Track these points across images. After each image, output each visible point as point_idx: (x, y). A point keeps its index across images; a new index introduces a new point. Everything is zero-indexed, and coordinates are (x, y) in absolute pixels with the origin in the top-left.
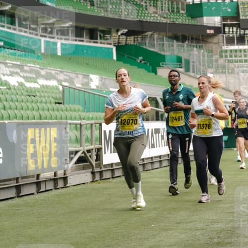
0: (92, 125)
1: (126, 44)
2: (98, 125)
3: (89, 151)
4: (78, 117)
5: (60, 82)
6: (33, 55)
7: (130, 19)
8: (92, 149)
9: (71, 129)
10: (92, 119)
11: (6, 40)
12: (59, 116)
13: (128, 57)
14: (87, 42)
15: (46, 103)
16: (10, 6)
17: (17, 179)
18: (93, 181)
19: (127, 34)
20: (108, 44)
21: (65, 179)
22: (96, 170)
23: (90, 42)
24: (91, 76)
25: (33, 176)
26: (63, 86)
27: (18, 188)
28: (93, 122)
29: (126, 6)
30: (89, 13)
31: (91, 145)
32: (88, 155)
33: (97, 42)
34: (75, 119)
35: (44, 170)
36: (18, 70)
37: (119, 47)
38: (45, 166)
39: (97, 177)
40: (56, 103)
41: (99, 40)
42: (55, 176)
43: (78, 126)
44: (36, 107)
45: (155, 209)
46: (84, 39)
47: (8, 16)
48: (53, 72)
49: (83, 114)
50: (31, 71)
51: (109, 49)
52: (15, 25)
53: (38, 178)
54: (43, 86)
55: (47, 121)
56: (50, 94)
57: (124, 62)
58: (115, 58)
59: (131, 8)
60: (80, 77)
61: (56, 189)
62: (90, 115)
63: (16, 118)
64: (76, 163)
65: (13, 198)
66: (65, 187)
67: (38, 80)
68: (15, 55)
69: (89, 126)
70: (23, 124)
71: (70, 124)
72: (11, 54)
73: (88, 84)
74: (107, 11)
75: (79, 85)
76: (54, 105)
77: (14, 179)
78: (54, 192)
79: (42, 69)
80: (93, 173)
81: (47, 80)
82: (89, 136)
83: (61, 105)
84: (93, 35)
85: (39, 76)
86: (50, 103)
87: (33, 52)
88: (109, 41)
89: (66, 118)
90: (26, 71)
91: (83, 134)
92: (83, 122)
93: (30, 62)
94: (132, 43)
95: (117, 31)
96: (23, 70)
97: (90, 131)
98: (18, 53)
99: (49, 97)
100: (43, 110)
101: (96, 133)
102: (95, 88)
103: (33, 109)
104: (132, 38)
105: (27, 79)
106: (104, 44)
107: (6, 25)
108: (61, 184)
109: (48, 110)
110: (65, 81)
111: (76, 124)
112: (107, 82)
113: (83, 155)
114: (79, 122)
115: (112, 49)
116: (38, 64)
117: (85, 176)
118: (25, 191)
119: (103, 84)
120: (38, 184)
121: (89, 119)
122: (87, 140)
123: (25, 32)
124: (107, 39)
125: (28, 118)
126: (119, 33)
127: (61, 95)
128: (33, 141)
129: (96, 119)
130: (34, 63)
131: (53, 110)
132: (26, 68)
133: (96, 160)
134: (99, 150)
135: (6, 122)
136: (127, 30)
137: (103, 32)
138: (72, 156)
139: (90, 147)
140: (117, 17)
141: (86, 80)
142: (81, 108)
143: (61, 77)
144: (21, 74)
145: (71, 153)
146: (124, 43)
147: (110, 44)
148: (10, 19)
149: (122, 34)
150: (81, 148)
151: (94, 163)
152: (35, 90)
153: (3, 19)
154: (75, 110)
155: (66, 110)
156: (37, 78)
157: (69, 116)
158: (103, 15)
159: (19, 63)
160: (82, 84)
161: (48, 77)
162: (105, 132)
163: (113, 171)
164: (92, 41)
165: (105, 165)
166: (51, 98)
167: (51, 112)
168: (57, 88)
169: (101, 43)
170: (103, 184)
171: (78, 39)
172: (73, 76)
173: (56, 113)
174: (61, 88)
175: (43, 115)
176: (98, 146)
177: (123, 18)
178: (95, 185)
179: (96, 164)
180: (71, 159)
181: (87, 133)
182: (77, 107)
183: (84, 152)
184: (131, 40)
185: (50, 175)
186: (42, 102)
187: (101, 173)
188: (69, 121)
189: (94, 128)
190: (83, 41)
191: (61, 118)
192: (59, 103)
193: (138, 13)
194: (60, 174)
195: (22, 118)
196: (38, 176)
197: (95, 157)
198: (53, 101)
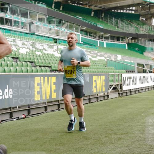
0: (118, 75)
1: (131, 43)
2: (121, 75)
3: (117, 85)
4: (113, 71)
5: (105, 58)
6: (95, 47)
7: (133, 33)
8: (119, 84)
9: (110, 76)
10: (118, 72)
11: (84, 41)
12: (105, 71)
13: (132, 48)
14: (116, 42)
15: (100, 66)
16: (85, 28)
17: (89, 96)
18: (119, 97)
19: (131, 39)
20: (124, 43)
21: (108, 96)
22: (120, 92)
23: (117, 42)
24: (118, 55)
25: (95, 95)
26: (107, 59)
27: (89, 99)
28: (119, 73)
29: (131, 28)
30: (117, 31)
31: (118, 82)
32: (117, 86)
33: (120, 42)
34: (112, 72)
35: (99, 93)
36: (89, 53)
37: (128, 44)
38: (100, 91)
39: (121, 95)
40: (104, 66)
41: (121, 41)
42: (104, 94)
43: (113, 75)
44: (96, 68)
45: (144, 108)
46: (115, 41)
47: (85, 32)
48: (103, 54)
49: (115, 70)
50: (94, 53)
51: (124, 45)
52: (87, 35)
53: (97, 96)
54: (99, 59)
55: (101, 73)
56: (102, 63)
57: (131, 50)
58: (127, 48)
59: (133, 28)
60: (114, 56)
61: (104, 100)
62: (118, 71)
63: (88, 72)
64: (112, 90)
65: (87, 103)
66: (108, 99)
67: (97, 57)
68: (88, 47)
69: (117, 75)
70: (91, 74)
71: (110, 74)
72: (86, 47)
73: (116, 59)
74: (124, 30)
75: (113, 59)
76: (103, 67)
77: (88, 96)
78: (104, 101)
79: (98, 53)
80: (119, 94)
81: (100, 57)
82: (117, 79)
83: (106, 67)
84: (118, 39)
85: (97, 55)
86: (102, 66)
87: (95, 46)
88: (124, 42)
89: (108, 72)
90: (92, 54)
91: (115, 78)
92: (115, 73)
93: (93, 50)
94: (134, 42)
95: (128, 38)
96: (91, 53)
97: (117, 77)
98: (89, 46)
99: (101, 64)
100: (99, 69)
101: (120, 78)
102: (119, 60)
103: (95, 68)
104: (134, 40)
105: (93, 57)
106: (123, 43)
107: (84, 35)
108: (106, 98)
109: (101, 69)
110: (108, 57)
111: (112, 74)
112: (124, 58)
113: (115, 86)
114: (113, 73)
115: (126, 45)
116: (97, 51)
117: (116, 95)
118: (92, 101)
119: (123, 59)
120: (97, 98)
121: (117, 72)
122: (116, 81)
123: (92, 38)
124: (124, 41)
125: (93, 72)
126: (129, 39)
127: (106, 63)
128: (95, 81)
129: (120, 72)
130: (95, 50)
131: (103, 69)
132: (92, 52)
133: (120, 89)
134: (121, 84)
135: (85, 73)
136: (131, 37)
137: (122, 38)
138: (111, 87)
139: (117, 84)
140: (127, 32)
141: (116, 57)
142: (114, 68)
143: (106, 56)
144: (90, 55)
145: (110, 86)
146: (130, 43)
147: (125, 43)
148: (85, 33)
149: (130, 39)
150: (114, 84)
151: (119, 90)
152: (96, 61)
153: (83, 33)
154: (112, 69)
155: (108, 69)
156: (97, 56)
157: (109, 71)
158: (122, 31)
159: (89, 50)
160: (114, 59)
161: (101, 56)
162: (123, 77)
163: (126, 93)
164: (118, 41)
165: (124, 91)
166: (102, 64)
167: (102, 70)
168: (104, 60)
169: (121, 42)
170: (123, 98)
171: (112, 41)
172: (111, 55)
173: (104, 70)
174: (106, 60)
175: (99, 71)
176: (121, 83)
177: (130, 33)
178: (120, 98)
179: (120, 90)
180: (110, 88)
181: (116, 78)
182: (112, 68)
183: (115, 85)
184: (133, 41)
185: (102, 94)
186: (98, 66)
187: (122, 93)
188: (110, 73)
189: (119, 76)
190: (114, 42)
191: (106, 72)
192: (105, 66)
193: (136, 31)
194: (106, 94)
195: (91, 72)
196: (97, 95)
197: (119, 87)
198: (103, 65)
